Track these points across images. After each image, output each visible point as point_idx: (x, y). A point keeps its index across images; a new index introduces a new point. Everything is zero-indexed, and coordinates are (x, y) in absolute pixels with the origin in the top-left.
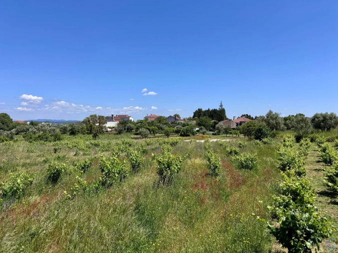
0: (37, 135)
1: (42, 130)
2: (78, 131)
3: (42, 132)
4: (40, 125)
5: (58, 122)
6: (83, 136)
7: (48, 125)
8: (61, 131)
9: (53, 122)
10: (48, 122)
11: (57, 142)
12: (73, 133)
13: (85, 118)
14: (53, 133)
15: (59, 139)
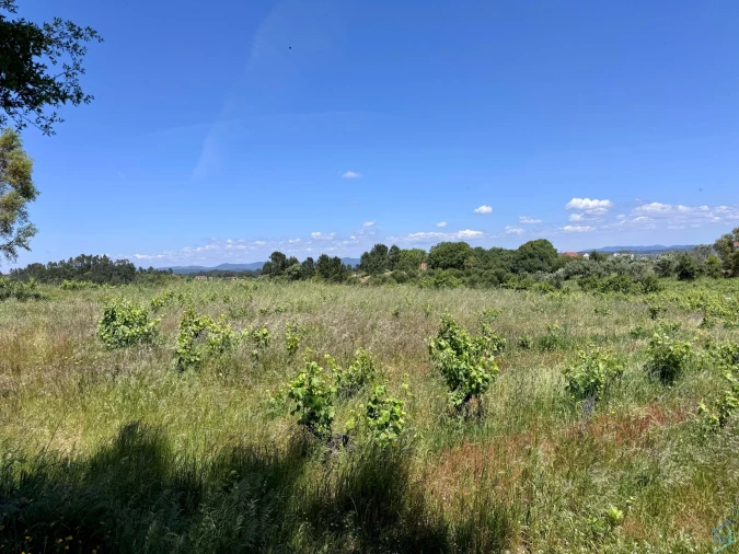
0: (606, 280)
1: (615, 270)
2: (701, 271)
3: (614, 275)
4: (610, 259)
5: (648, 251)
6: (713, 282)
7: (626, 258)
8: (656, 269)
9: (637, 251)
10: (627, 252)
11: (651, 295)
12: (686, 274)
13: (720, 237)
14: (638, 276)
15: (655, 289)
